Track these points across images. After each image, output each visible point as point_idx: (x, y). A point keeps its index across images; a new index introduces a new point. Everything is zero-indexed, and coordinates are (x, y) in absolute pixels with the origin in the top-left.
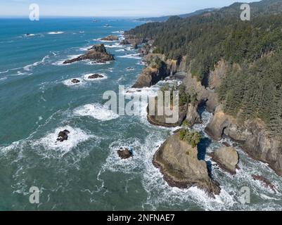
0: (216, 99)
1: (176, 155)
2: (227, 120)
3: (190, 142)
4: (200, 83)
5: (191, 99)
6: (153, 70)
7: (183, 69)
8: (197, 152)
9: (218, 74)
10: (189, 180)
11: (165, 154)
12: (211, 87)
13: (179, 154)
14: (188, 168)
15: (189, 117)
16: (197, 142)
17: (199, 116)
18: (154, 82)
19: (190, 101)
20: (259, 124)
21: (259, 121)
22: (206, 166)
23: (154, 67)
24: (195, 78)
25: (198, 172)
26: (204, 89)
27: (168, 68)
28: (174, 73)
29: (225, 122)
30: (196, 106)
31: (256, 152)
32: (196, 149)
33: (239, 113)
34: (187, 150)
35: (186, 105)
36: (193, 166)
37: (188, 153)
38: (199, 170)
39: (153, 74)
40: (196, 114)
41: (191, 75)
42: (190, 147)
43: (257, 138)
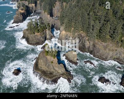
0: (59, 23)
1: (46, 65)
2: (67, 35)
3: (52, 56)
4: (49, 15)
5: (47, 27)
6: (22, 11)
7: (39, 8)
8: (57, 60)
9: (57, 9)
10: (57, 77)
11: (39, 66)
12: (55, 17)
13: (47, 65)
14: (54, 71)
15: (48, 37)
16: (56, 55)
17: (53, 35)
18: (24, 19)
19: (46, 28)
20: (82, 35)
21: (82, 33)
22: (63, 66)
23: (22, 10)
24: (46, 13)
25: (60, 71)
26: (52, 19)
27: (31, 9)
28: (35, 12)
29: (66, 36)
30: (50, 30)
31: (83, 48)
32: (56, 58)
33: (72, 30)
34: (51, 61)
35: (45, 31)
36: (57, 69)
37: (52, 62)
38: (60, 70)
39: (23, 14)
40: (51, 34)
41: (43, 11)
42: (52, 59)
43: (82, 41)
